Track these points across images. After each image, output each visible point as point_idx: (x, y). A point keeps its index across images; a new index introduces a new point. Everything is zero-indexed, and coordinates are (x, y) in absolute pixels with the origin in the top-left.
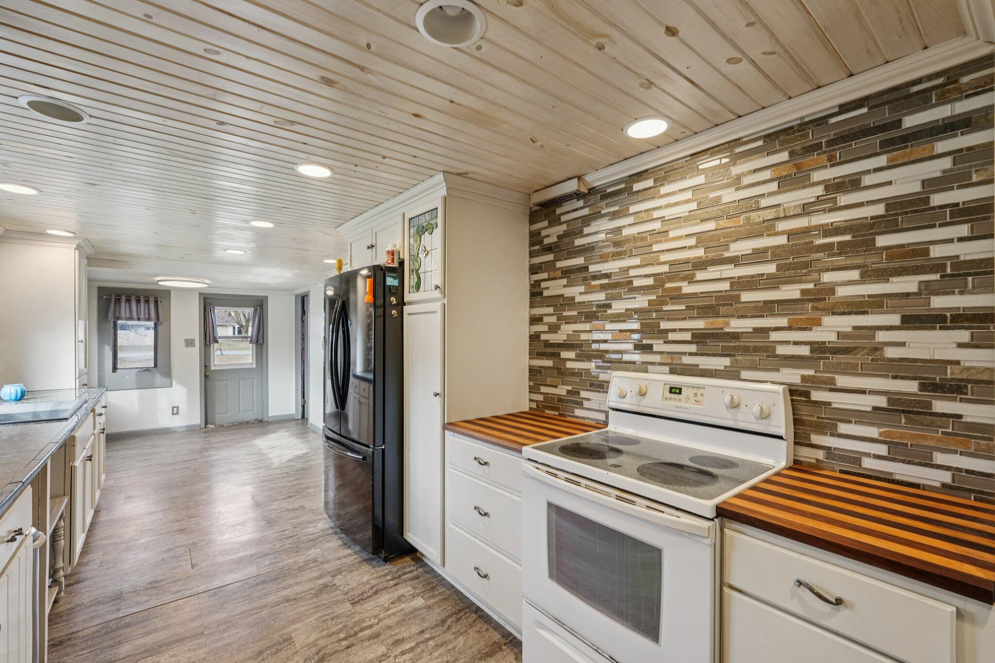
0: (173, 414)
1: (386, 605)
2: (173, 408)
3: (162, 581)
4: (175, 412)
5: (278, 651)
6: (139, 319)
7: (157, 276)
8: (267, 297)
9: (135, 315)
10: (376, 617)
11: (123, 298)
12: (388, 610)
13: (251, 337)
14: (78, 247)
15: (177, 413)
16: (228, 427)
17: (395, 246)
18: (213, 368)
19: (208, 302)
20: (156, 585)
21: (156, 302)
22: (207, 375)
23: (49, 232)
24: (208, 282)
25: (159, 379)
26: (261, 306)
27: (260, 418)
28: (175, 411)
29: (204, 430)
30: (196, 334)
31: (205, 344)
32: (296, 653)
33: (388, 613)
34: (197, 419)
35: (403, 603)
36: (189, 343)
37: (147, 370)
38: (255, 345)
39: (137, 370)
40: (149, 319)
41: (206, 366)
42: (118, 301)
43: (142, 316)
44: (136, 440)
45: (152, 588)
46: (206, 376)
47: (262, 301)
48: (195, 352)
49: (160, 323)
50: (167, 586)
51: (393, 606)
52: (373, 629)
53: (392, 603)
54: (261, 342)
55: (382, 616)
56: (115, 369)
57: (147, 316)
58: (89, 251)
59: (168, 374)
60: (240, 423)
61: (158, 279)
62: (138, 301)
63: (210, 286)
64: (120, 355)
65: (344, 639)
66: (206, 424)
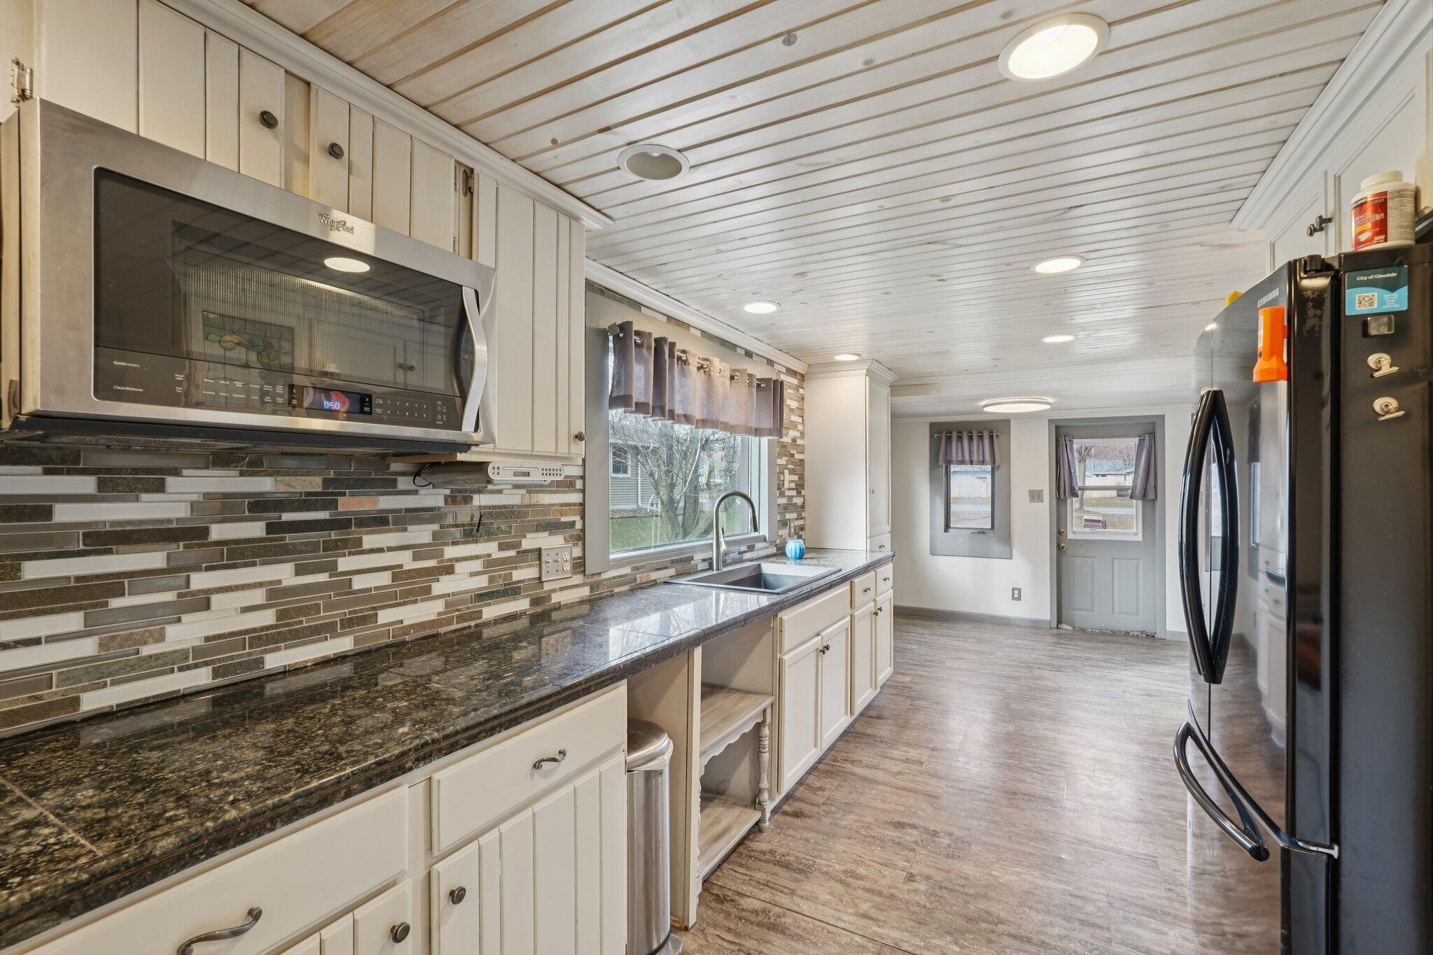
0: (1014, 598)
2: (1014, 589)
3: (862, 878)
4: (1016, 596)
6: (971, 463)
7: (981, 399)
8: (1162, 417)
9: (967, 458)
11: (954, 435)
13: (1134, 488)
14: (869, 373)
15: (1019, 598)
16: (1092, 633)
18: (1070, 536)
19: (1062, 434)
20: (850, 880)
21: (991, 437)
22: (1061, 546)
23: (839, 358)
24: (1051, 400)
25: (996, 547)
26: (1152, 434)
27: (1150, 630)
28: (1017, 595)
29: (1055, 631)
30: (1044, 483)
31: (1058, 498)
34: (1044, 611)
36: (1035, 496)
37: (982, 532)
38: (1140, 502)
39: (970, 531)
40: (983, 462)
41: (1059, 533)
42: (949, 439)
43: (975, 458)
44: (966, 626)
45: (842, 882)
46: (1059, 548)
47: (1154, 423)
48: (1044, 509)
49: (998, 465)
50: (860, 893)
54: (1151, 496)
56: (947, 527)
57: (981, 459)
58: (890, 377)
59: (1007, 539)
60: (1114, 633)
61: (984, 403)
62: (971, 438)
63: (1054, 408)
64: (953, 508)
66: (1059, 621)
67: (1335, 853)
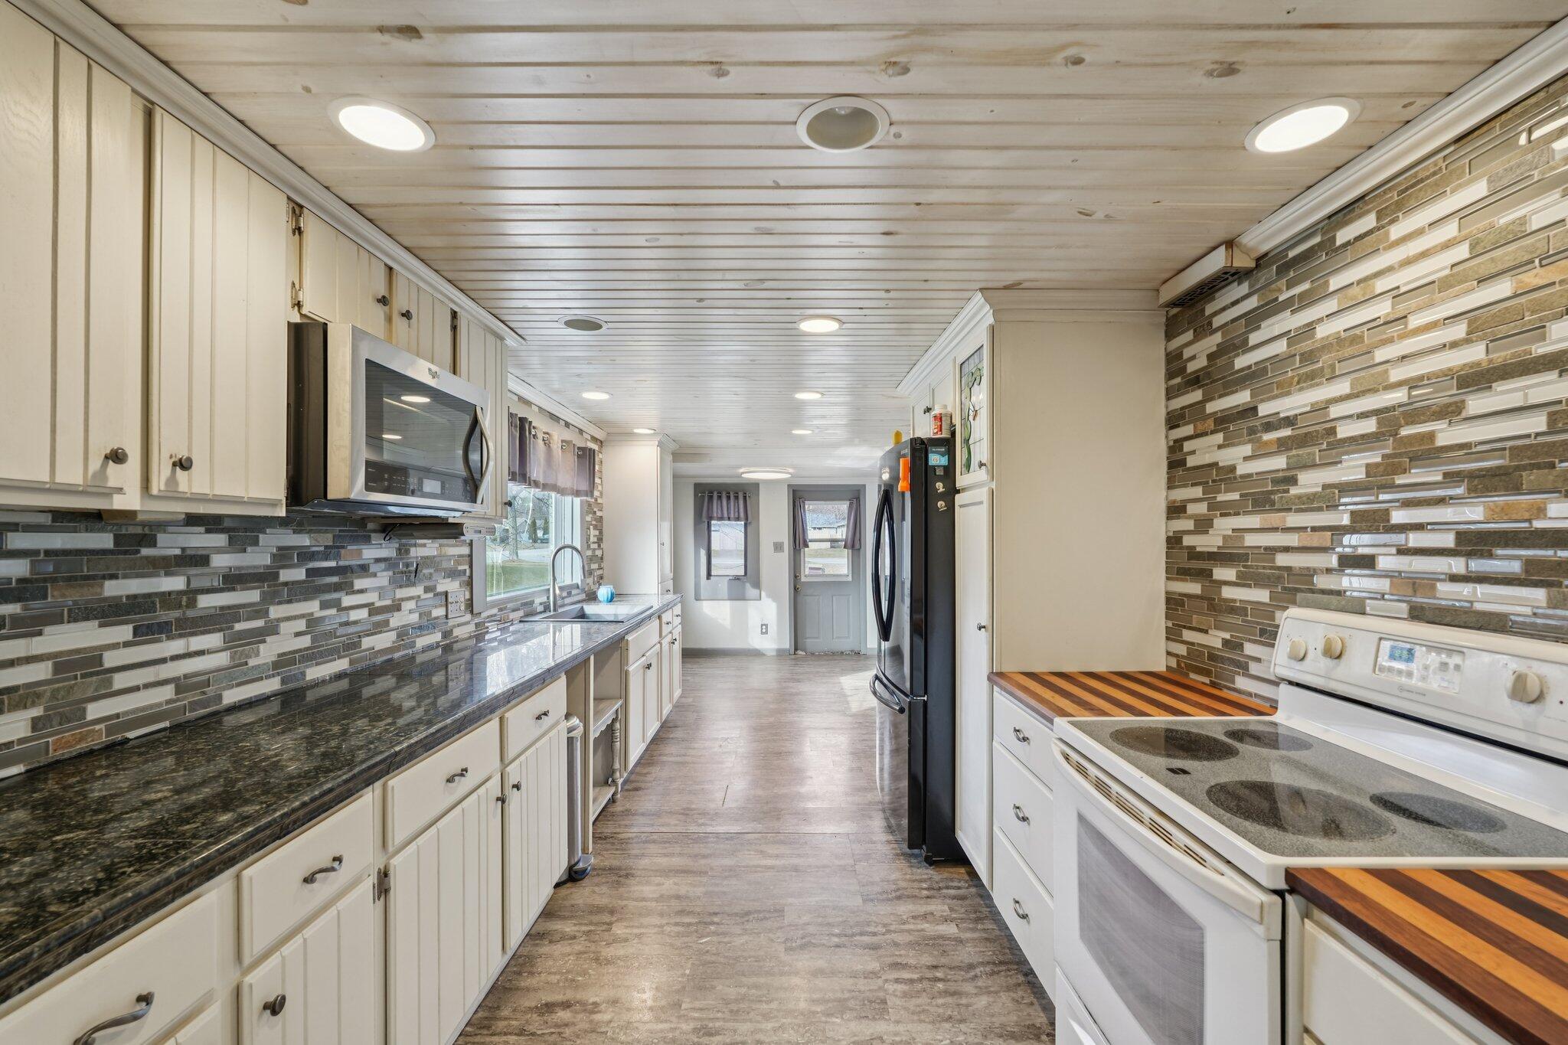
0: (762, 633)
1: (905, 917)
2: (762, 625)
3: (695, 809)
4: (764, 631)
5: (765, 918)
6: (729, 519)
7: (740, 467)
8: (864, 486)
9: (726, 515)
10: (885, 925)
11: (715, 495)
12: (904, 923)
13: (846, 541)
14: (660, 445)
15: (766, 633)
16: (819, 655)
17: (945, 407)
18: (803, 579)
19: (799, 496)
20: (688, 812)
21: (745, 498)
22: (797, 588)
23: (636, 431)
24: (791, 470)
25: (751, 591)
26: (858, 499)
27: (857, 649)
28: (764, 629)
29: (793, 657)
30: (785, 537)
31: (795, 549)
32: (781, 928)
33: (903, 927)
34: (787, 644)
35: (928, 922)
36: (778, 547)
37: (737, 578)
38: (850, 551)
39: (728, 578)
40: (738, 519)
41: (796, 577)
42: (711, 498)
43: (732, 516)
44: (726, 659)
45: (683, 814)
46: (796, 589)
47: (859, 491)
48: (784, 557)
49: (749, 521)
50: (696, 816)
51: (912, 921)
52: (875, 938)
53: (914, 917)
54: (857, 546)
55: (892, 928)
56: (709, 575)
57: (736, 515)
58: (673, 446)
59: (757, 585)
60: (833, 654)
61: (741, 470)
62: (728, 498)
63: (793, 476)
64: (714, 561)
65: (836, 935)
66: (796, 649)
67: (925, 698)
